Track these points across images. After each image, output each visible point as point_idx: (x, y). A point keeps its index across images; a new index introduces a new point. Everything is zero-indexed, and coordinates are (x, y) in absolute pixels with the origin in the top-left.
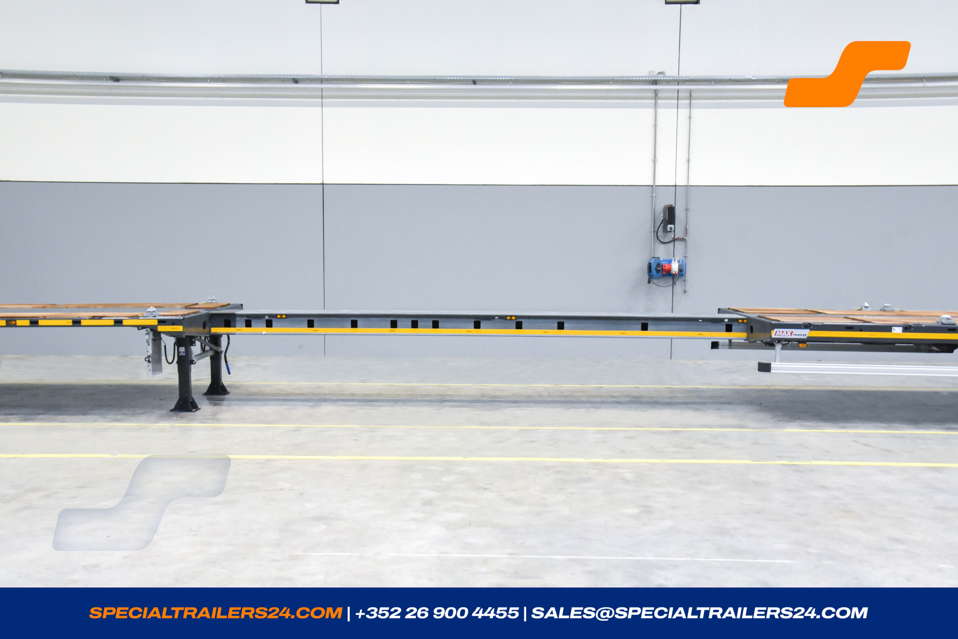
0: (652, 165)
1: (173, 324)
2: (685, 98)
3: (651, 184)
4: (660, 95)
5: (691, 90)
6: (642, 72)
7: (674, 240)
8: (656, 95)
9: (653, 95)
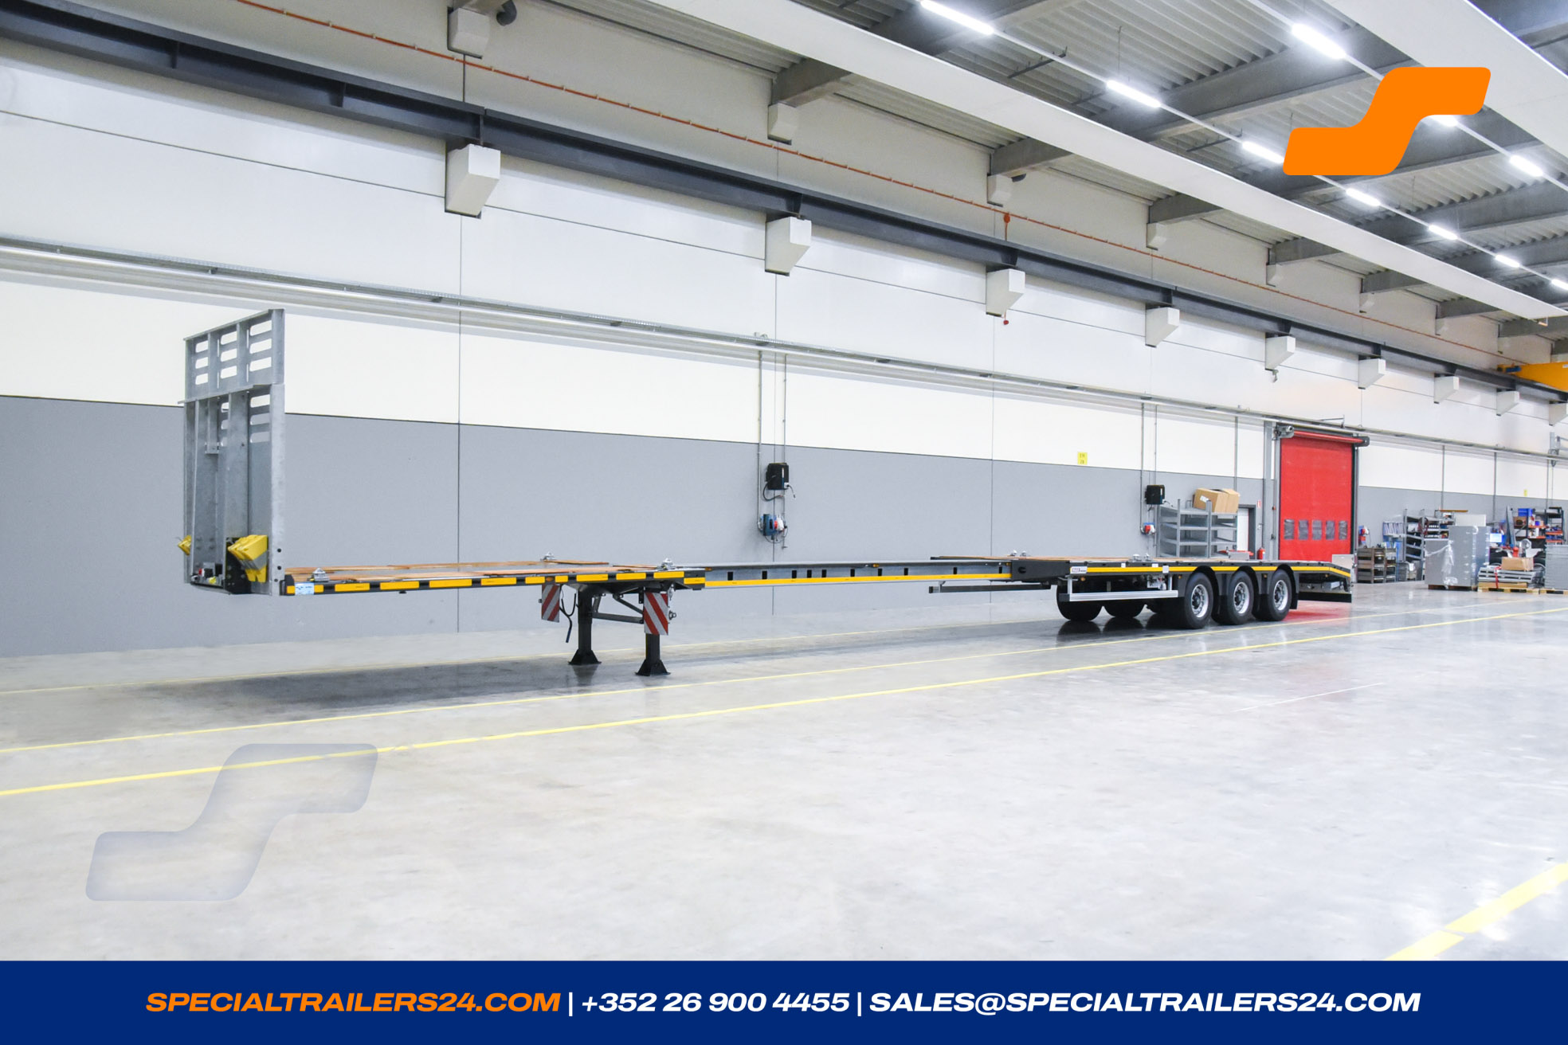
0: (757, 423)
1: (697, 576)
2: (780, 362)
3: (757, 442)
4: (763, 356)
5: (786, 354)
6: (748, 333)
7: (774, 498)
8: (760, 357)
9: (757, 356)
